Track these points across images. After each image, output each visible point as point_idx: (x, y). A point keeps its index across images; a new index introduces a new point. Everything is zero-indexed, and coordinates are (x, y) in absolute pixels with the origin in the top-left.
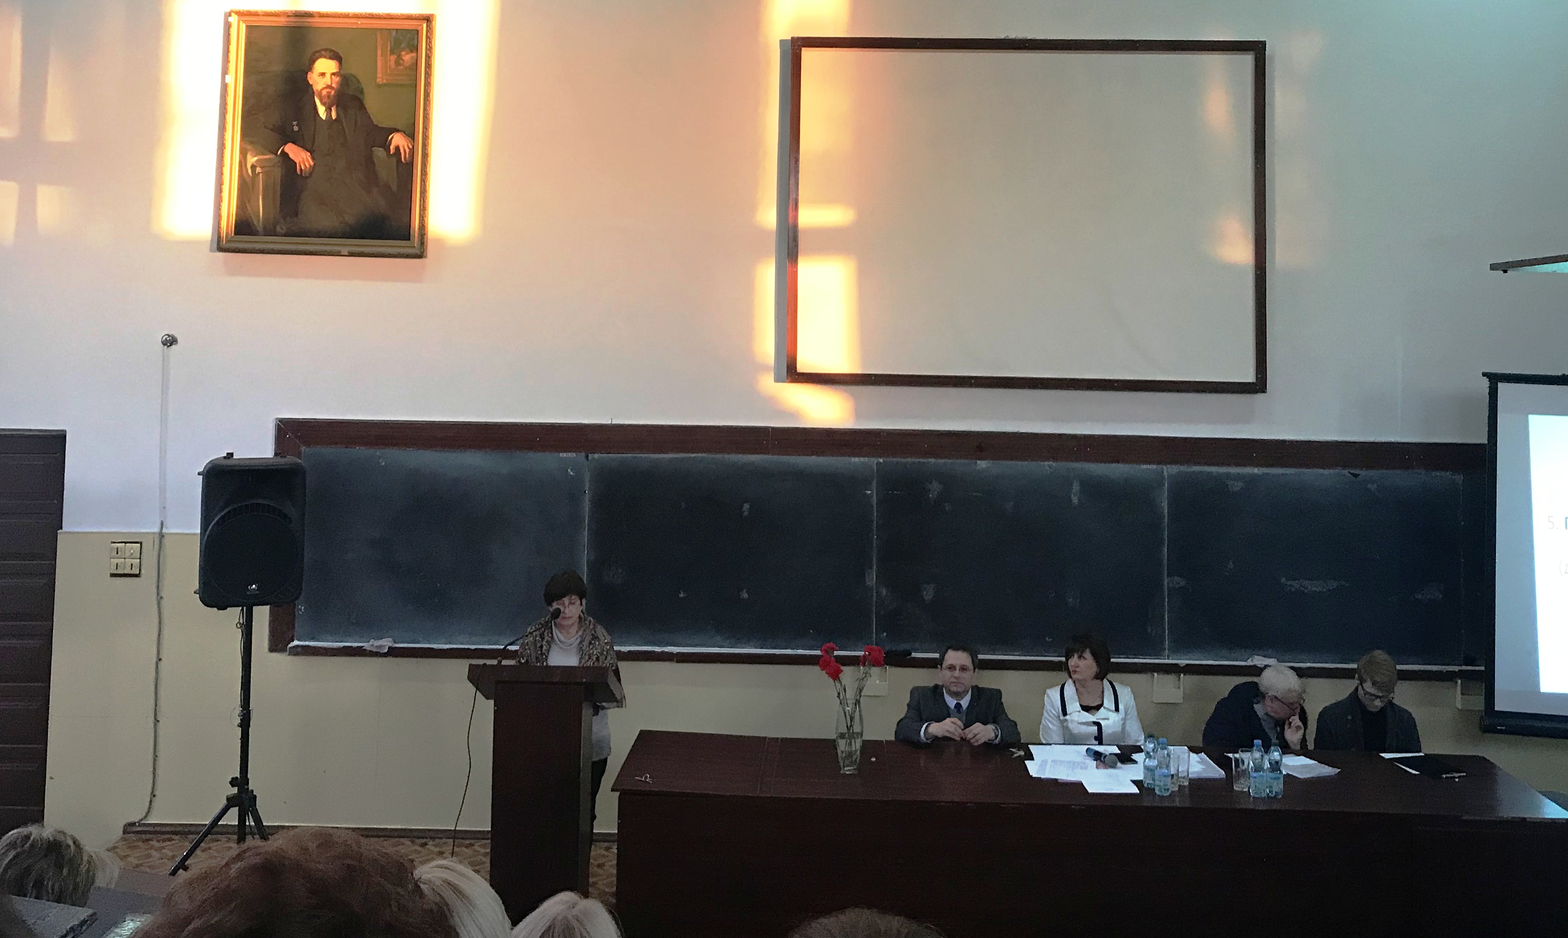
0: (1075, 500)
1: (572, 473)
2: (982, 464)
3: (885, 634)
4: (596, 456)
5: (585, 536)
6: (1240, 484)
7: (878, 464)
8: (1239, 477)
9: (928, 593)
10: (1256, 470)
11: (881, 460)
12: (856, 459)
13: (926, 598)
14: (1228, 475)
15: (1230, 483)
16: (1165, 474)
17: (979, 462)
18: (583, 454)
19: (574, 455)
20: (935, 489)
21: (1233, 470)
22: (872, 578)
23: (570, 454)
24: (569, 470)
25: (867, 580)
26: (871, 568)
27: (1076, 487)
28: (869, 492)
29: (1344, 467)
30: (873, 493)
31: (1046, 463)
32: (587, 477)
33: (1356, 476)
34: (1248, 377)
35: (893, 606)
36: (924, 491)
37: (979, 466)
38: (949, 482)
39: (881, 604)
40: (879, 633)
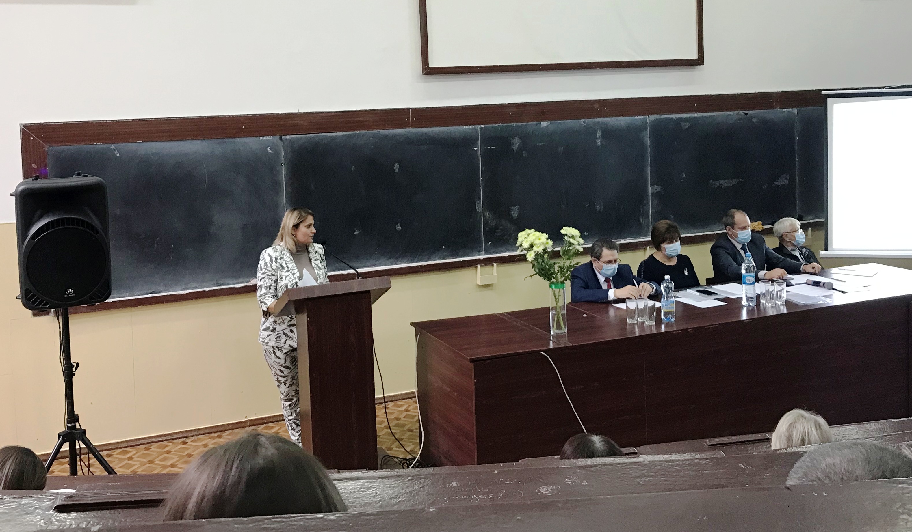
0: (598, 142)
1: (270, 151)
2: (544, 123)
3: (490, 243)
4: (288, 137)
6: (688, 125)
7: (481, 129)
8: (686, 120)
9: (515, 213)
10: (696, 115)
11: (482, 126)
12: (467, 127)
13: (514, 216)
14: (681, 119)
15: (683, 124)
16: (648, 121)
17: (542, 123)
18: (278, 136)
19: (272, 137)
20: (516, 143)
21: (685, 115)
22: (480, 207)
23: (268, 138)
24: (268, 149)
25: (477, 208)
26: (479, 199)
27: (599, 134)
28: (476, 149)
29: (740, 110)
30: (478, 149)
31: (582, 120)
32: (282, 154)
33: (746, 114)
34: (694, 56)
35: (493, 224)
36: (510, 145)
37: (542, 126)
38: (525, 137)
39: (486, 223)
40: (486, 243)
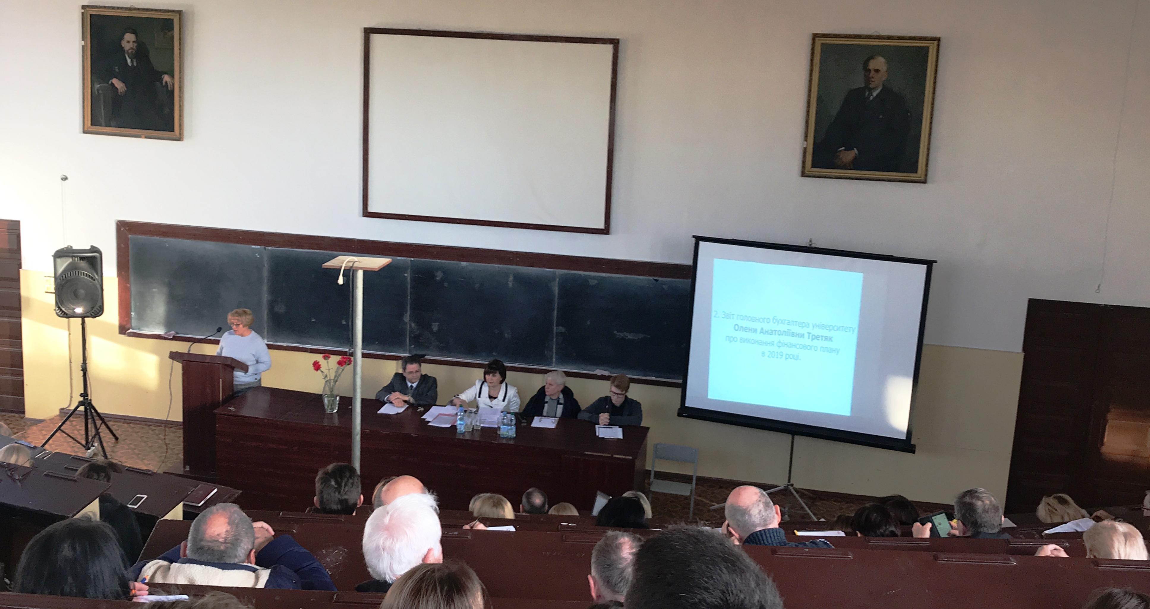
0: (510, 284)
1: (258, 257)
2: (464, 264)
3: (414, 347)
4: (269, 248)
5: (265, 288)
6: (596, 282)
7: (411, 262)
8: (594, 278)
9: (435, 327)
10: (604, 275)
11: (412, 259)
12: (400, 258)
13: (434, 329)
14: (589, 277)
15: (590, 280)
16: (557, 274)
17: (462, 263)
18: (263, 247)
19: (259, 247)
20: (439, 276)
21: (593, 274)
22: (407, 318)
23: (256, 247)
24: (257, 255)
25: (405, 319)
26: (407, 313)
27: (511, 278)
28: (406, 275)
29: (650, 276)
30: (408, 276)
31: (496, 265)
32: (265, 259)
33: (657, 280)
34: (602, 226)
35: (417, 333)
36: (434, 276)
37: (462, 265)
38: (446, 271)
39: (411, 332)
40: (410, 345)
